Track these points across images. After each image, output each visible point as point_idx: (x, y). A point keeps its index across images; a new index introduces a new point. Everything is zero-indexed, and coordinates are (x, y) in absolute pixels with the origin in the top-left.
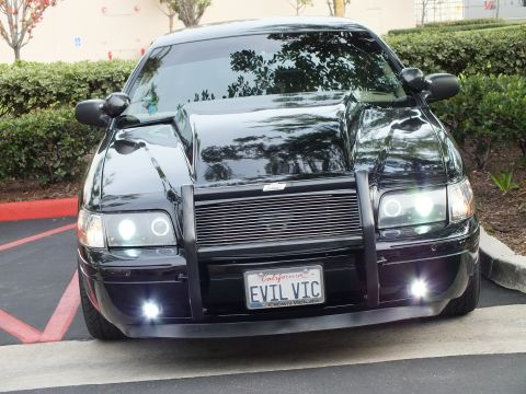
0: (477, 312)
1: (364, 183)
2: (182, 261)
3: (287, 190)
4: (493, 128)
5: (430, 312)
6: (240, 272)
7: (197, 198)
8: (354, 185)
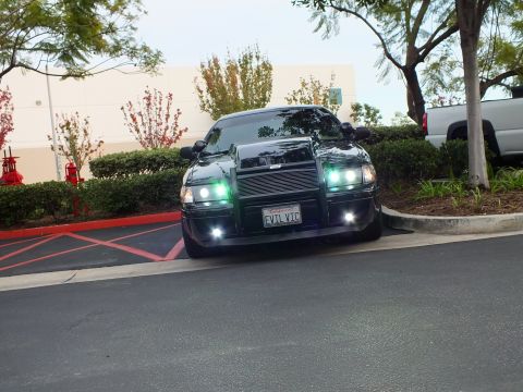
0: (382, 238)
1: (319, 164)
2: (231, 206)
3: (282, 168)
4: (391, 162)
5: (357, 229)
6: (260, 209)
7: (238, 174)
8: (314, 165)
